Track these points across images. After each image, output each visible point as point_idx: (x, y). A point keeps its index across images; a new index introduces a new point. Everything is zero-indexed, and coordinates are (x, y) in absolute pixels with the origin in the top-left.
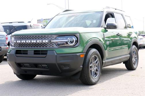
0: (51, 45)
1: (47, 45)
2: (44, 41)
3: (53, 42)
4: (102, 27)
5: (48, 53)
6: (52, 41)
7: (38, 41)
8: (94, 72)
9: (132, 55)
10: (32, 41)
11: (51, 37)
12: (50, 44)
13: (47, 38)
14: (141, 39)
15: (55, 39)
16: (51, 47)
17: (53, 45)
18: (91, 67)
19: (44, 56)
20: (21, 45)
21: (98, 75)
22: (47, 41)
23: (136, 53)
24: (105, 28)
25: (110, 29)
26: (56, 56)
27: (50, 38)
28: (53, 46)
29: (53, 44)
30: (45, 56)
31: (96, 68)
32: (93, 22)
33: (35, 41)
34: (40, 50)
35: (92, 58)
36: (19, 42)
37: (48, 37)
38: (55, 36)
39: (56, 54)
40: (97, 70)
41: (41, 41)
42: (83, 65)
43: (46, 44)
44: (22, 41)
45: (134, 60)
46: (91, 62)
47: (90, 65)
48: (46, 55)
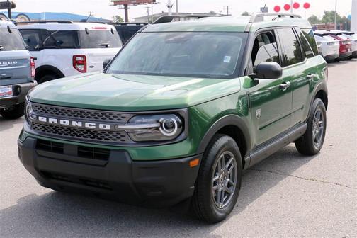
0: (119, 136)
1: (107, 135)
2: (101, 126)
3: (123, 131)
4: (245, 75)
5: (112, 156)
6: (120, 127)
7: (87, 125)
8: (222, 191)
9: (312, 124)
10: (74, 123)
11: (119, 117)
12: (115, 134)
13: (108, 119)
14: (329, 44)
15: (128, 122)
16: (119, 141)
17: (123, 136)
18: (216, 183)
19: (103, 162)
20: (47, 127)
21: (231, 196)
22: (108, 127)
23: (321, 116)
24: (252, 77)
25: (264, 78)
26: (131, 165)
27: (115, 120)
28: (122, 138)
29: (122, 134)
30: (104, 164)
31: (228, 180)
32: (225, 61)
33: (80, 124)
34: (92, 148)
35: (219, 161)
36: (43, 119)
37: (112, 117)
38: (128, 116)
39: (129, 161)
40: (229, 185)
41: (93, 126)
42: (196, 184)
43: (107, 133)
44: (51, 120)
45: (315, 131)
46: (217, 171)
47: (215, 179)
48: (106, 162)
